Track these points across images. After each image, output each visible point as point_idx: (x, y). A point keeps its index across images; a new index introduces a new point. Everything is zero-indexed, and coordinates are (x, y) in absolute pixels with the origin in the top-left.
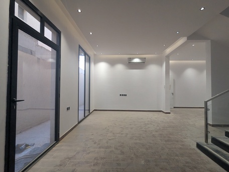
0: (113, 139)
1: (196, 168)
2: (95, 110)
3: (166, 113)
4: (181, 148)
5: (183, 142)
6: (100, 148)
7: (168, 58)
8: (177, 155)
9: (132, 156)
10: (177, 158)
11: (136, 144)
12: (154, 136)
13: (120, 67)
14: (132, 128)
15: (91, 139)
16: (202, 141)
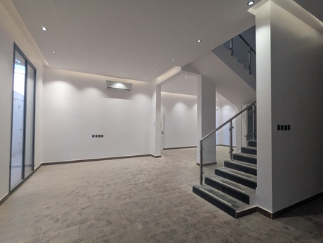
0: (89, 206)
1: (195, 214)
2: (43, 164)
3: (157, 157)
4: (178, 196)
5: (179, 189)
6: (68, 226)
7: (159, 87)
8: (176, 206)
9: (125, 222)
10: (176, 209)
11: (126, 204)
12: (147, 189)
13: (93, 94)
14: (116, 184)
15: (47, 216)
16: (197, 184)
